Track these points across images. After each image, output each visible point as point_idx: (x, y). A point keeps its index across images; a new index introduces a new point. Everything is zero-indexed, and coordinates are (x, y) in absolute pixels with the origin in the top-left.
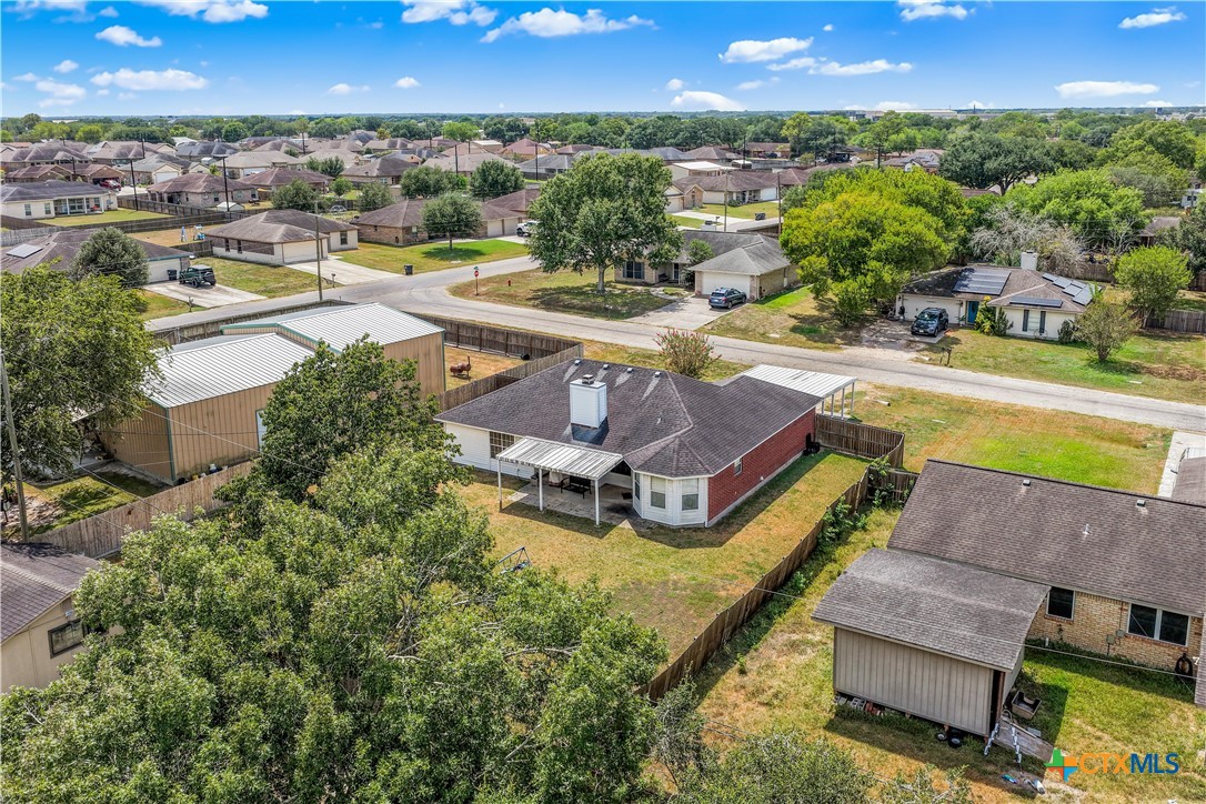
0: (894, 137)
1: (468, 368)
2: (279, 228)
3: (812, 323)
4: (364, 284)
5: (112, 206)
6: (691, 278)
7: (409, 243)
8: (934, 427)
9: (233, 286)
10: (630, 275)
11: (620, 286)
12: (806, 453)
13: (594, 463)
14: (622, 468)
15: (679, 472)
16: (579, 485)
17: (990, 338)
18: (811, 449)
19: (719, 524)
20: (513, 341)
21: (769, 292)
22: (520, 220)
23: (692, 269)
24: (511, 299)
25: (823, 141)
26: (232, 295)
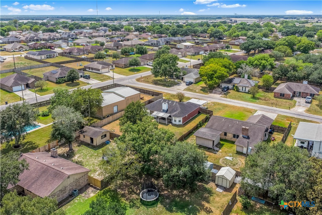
0: (234, 34)
1: (143, 98)
2: (100, 66)
3: (204, 88)
4: (119, 78)
5: (57, 56)
6: (183, 78)
7: (125, 68)
8: (220, 109)
9: (94, 79)
10: (171, 77)
11: (169, 79)
12: (198, 114)
13: (166, 115)
14: (170, 116)
15: (178, 117)
16: (163, 119)
17: (236, 92)
18: (199, 113)
19: (184, 124)
20: (150, 93)
21: (197, 82)
22: (148, 62)
23: (182, 77)
24: (148, 82)
25: (217, 34)
26: (94, 81)
